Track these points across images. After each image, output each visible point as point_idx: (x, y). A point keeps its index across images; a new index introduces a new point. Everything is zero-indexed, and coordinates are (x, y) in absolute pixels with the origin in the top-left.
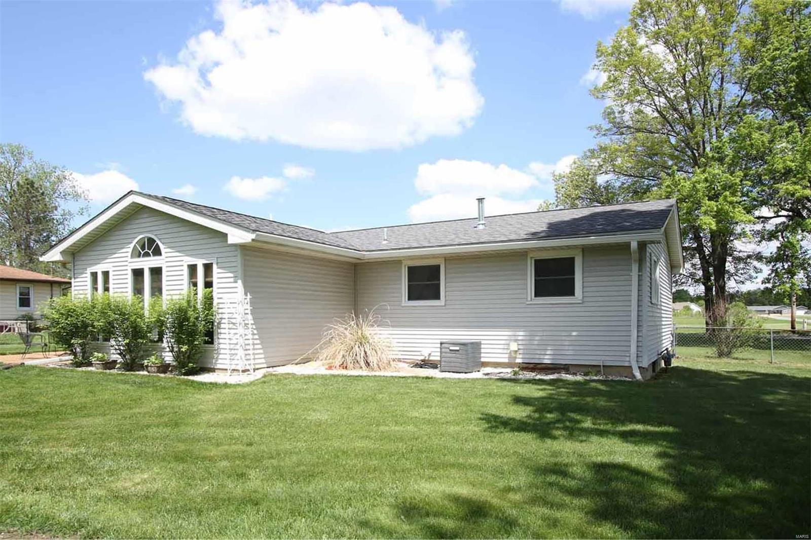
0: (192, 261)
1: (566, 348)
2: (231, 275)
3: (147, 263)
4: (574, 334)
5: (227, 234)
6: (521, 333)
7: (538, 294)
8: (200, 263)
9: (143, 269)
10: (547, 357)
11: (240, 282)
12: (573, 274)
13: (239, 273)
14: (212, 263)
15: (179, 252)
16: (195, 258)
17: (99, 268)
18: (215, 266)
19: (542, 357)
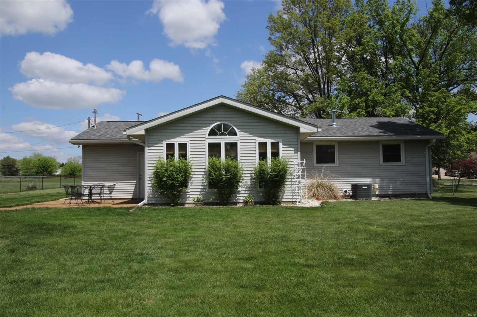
0: (263, 140)
1: (398, 186)
2: (293, 149)
3: (223, 140)
4: (402, 179)
5: (300, 127)
6: (377, 180)
7: (385, 160)
8: (269, 142)
9: (220, 143)
10: (390, 191)
11: (299, 153)
12: (400, 152)
13: (299, 149)
14: (278, 143)
15: (250, 134)
16: (265, 138)
17: (176, 141)
18: (280, 144)
19: (387, 191)
